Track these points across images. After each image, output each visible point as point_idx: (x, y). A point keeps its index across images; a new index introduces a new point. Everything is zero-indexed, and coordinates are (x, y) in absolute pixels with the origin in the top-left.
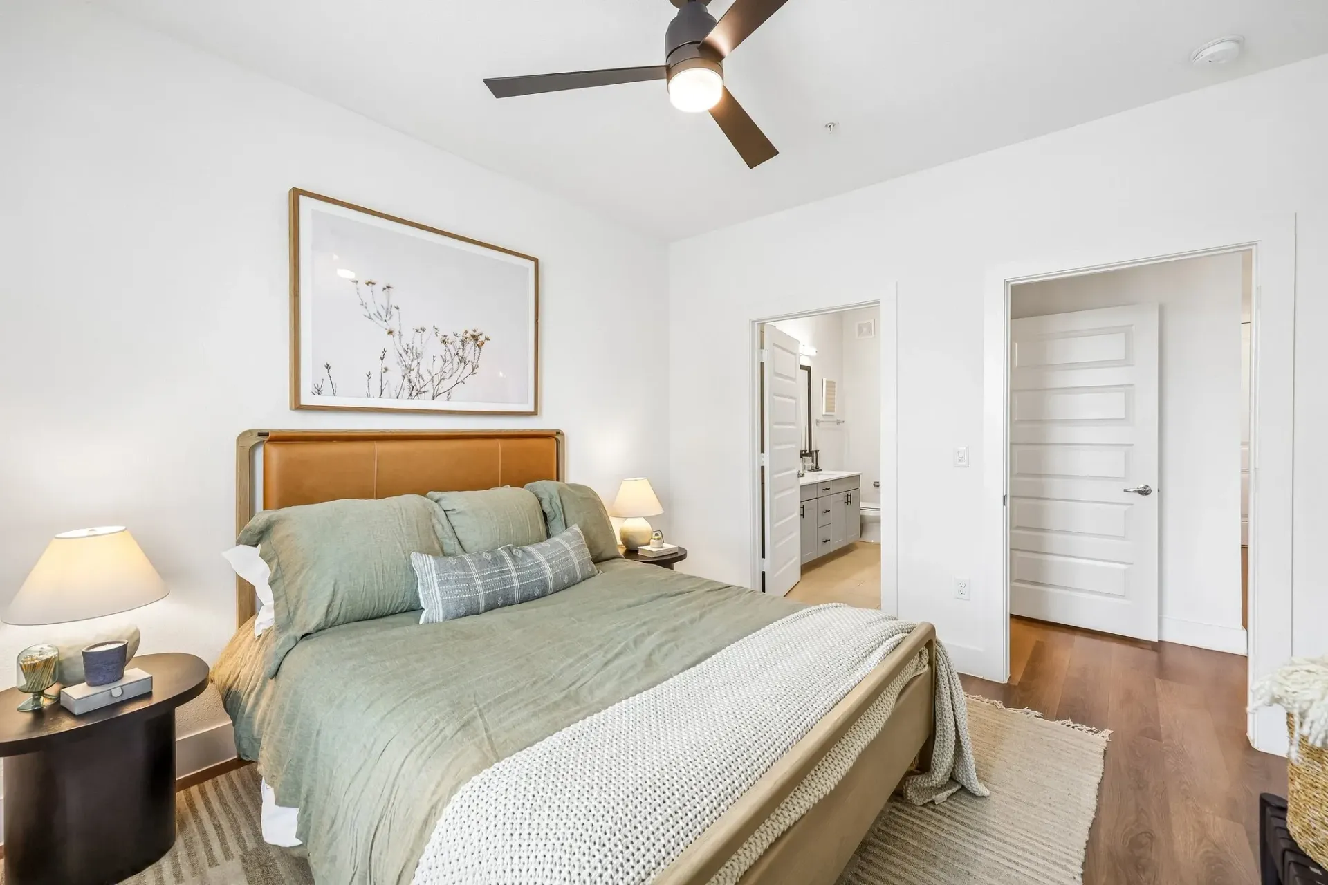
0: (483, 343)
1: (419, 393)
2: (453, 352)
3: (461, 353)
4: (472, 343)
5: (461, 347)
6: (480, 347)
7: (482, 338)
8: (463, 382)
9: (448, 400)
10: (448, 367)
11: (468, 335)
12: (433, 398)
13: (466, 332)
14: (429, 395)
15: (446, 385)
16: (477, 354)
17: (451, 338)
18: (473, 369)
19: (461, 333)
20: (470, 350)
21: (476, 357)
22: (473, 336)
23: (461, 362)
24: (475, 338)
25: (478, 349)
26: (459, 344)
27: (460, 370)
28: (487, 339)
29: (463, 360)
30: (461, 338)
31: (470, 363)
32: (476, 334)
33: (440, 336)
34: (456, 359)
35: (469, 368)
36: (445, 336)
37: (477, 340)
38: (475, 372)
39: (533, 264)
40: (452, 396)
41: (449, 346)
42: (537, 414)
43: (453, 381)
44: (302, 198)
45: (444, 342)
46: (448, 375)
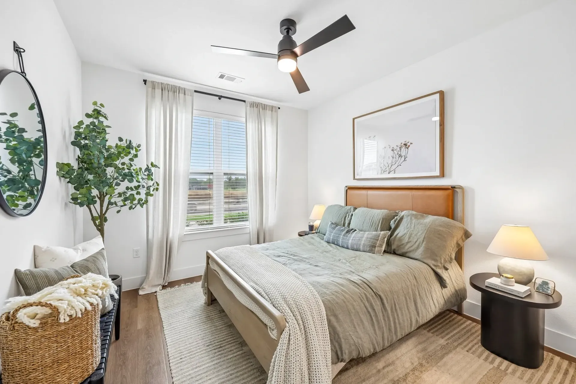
0: (409, 146)
1: (384, 172)
2: (396, 153)
3: (399, 153)
4: (404, 148)
5: (399, 150)
6: (408, 148)
7: (408, 144)
8: (400, 165)
9: (394, 173)
10: (394, 159)
11: (402, 145)
12: (389, 173)
13: (402, 143)
14: (388, 172)
15: (393, 167)
16: (407, 152)
17: (395, 147)
18: (405, 159)
19: (399, 144)
20: (403, 152)
21: (406, 153)
22: (405, 144)
23: (399, 157)
24: (405, 145)
25: (407, 149)
26: (399, 149)
27: (399, 160)
28: (411, 144)
29: (400, 156)
30: (399, 146)
31: (404, 156)
32: (406, 143)
33: (391, 148)
34: (397, 156)
35: (403, 159)
36: (393, 148)
37: (406, 146)
38: (406, 159)
39: (438, 95)
40: (396, 172)
41: (394, 151)
42: (444, 176)
43: (396, 165)
44: (355, 120)
45: (393, 150)
46: (395, 163)
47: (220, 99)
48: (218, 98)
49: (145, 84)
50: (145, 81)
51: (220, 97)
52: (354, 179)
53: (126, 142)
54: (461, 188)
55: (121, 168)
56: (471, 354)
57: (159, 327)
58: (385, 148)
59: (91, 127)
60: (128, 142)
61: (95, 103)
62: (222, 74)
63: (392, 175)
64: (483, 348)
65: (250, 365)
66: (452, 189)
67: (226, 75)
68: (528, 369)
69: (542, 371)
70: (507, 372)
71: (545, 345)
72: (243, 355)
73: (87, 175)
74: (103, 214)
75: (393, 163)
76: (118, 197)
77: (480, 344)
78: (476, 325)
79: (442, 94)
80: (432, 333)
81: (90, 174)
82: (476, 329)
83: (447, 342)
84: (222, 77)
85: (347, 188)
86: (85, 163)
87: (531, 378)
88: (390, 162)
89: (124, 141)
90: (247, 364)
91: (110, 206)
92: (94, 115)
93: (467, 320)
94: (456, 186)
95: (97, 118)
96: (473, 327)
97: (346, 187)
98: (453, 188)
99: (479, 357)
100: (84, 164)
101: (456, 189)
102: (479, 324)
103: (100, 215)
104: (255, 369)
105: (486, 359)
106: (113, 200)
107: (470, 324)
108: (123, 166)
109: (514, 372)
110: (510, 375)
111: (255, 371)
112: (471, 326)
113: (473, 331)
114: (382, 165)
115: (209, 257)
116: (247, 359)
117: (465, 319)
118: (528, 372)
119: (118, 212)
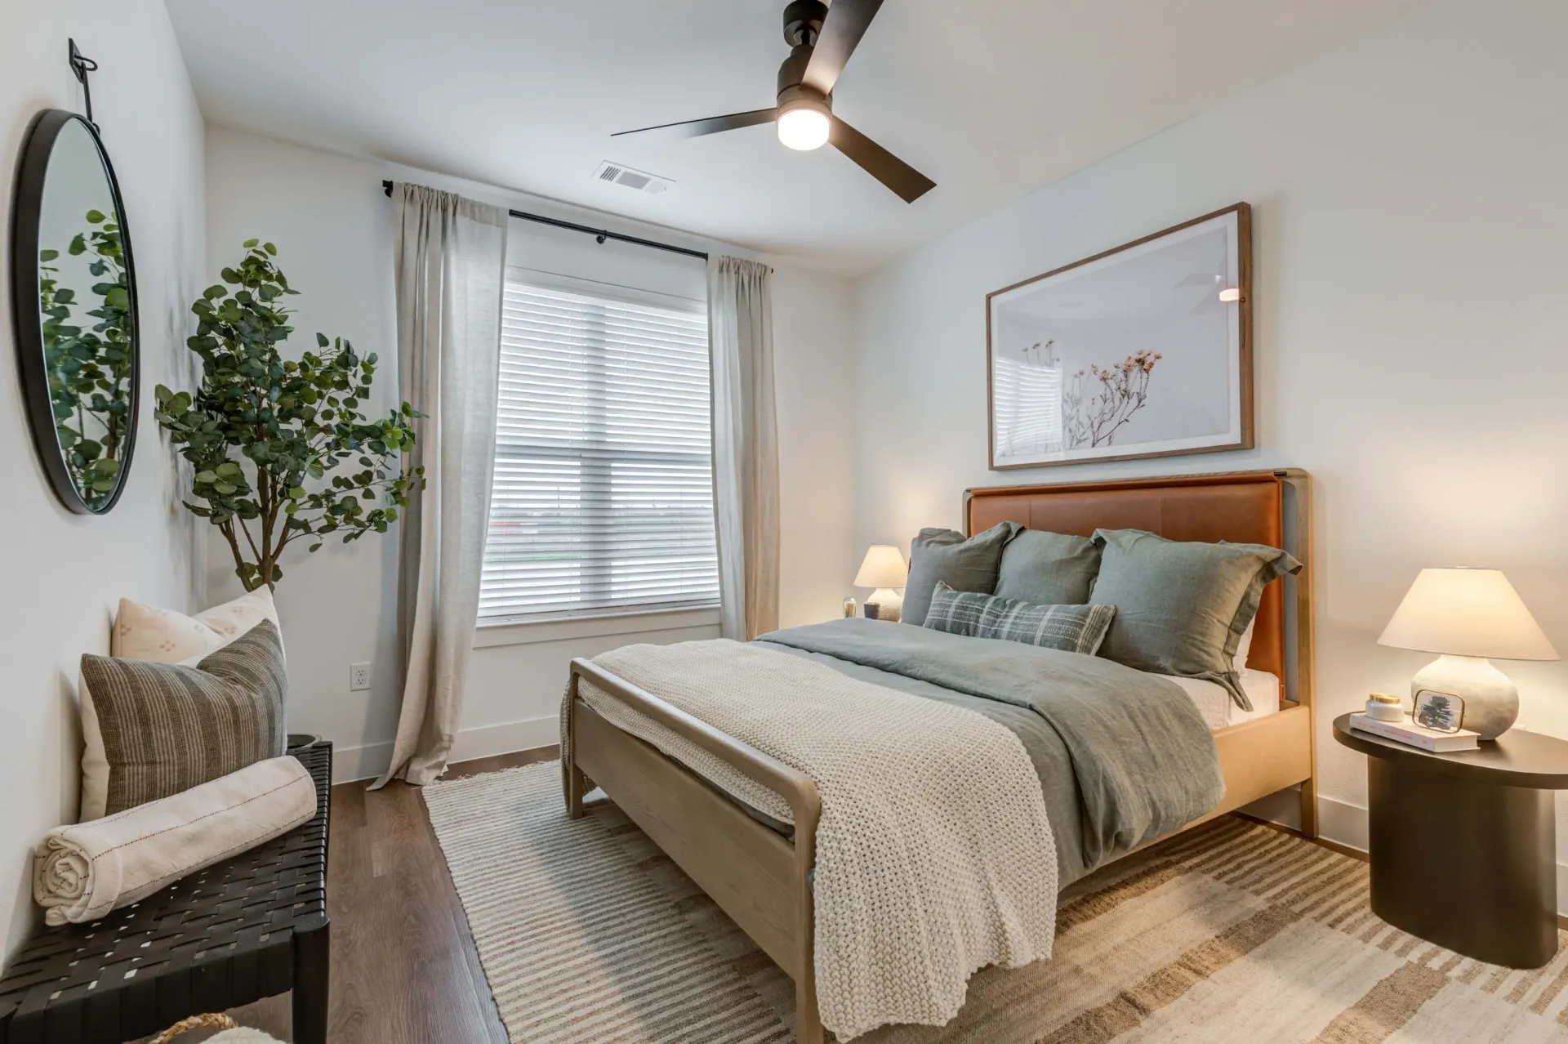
0: (1151, 365)
1: (1079, 441)
2: (1115, 387)
3: (1123, 386)
4: (1136, 369)
5: (1123, 378)
6: (1147, 371)
7: (1149, 360)
8: (1127, 420)
9: (1110, 444)
10: (1109, 405)
11: (1132, 362)
12: (1094, 445)
13: (1130, 358)
14: (1090, 442)
15: (1106, 428)
16: (1144, 381)
17: (1112, 371)
18: (1140, 402)
19: (1122, 361)
20: (1136, 381)
21: (1144, 385)
22: (1139, 361)
23: (1123, 396)
24: (1141, 362)
25: (1145, 375)
26: (1121, 375)
27: (1123, 406)
28: (1158, 357)
29: (1126, 394)
30: (1123, 367)
31: (1136, 395)
32: (1141, 356)
33: (1099, 373)
34: (1118, 395)
35: (1134, 401)
36: (1105, 372)
37: (1143, 364)
38: (1142, 404)
39: (1233, 216)
40: (1114, 440)
41: (1109, 382)
42: (1253, 447)
43: (1115, 421)
44: (992, 299)
45: (1104, 379)
46: (1110, 415)
47: (600, 240)
48: (595, 236)
49: (389, 192)
50: (389, 187)
51: (602, 236)
52: (992, 467)
53: (338, 346)
54: (1303, 475)
55: (321, 425)
56: (1344, 934)
57: (436, 872)
58: (1081, 373)
59: (239, 306)
60: (342, 348)
61: (251, 244)
62: (611, 165)
63: (1102, 451)
64: (1378, 920)
65: (706, 955)
66: (1276, 478)
67: (623, 170)
68: (1509, 970)
69: (1552, 975)
70: (1448, 974)
71: (1559, 913)
72: (688, 933)
73: (224, 445)
74: (272, 557)
75: (1106, 417)
76: (312, 507)
77: (1368, 909)
78: (1355, 865)
79: (1244, 213)
80: (1227, 882)
81: (232, 443)
82: (1357, 873)
83: (1270, 904)
84: (609, 174)
85: (970, 495)
86: (219, 409)
87: (1518, 991)
88: (1096, 412)
89: (332, 344)
90: (701, 952)
91: (292, 531)
92: (246, 276)
93: (1330, 852)
94: (1289, 473)
95: (254, 283)
96: (1349, 870)
97: (968, 491)
98: (1282, 475)
99: (1366, 938)
100: (214, 413)
101: (1289, 480)
102: (1365, 861)
103: (261, 556)
104: (723, 963)
105: (1386, 945)
106: (299, 516)
107: (1340, 862)
108: (326, 422)
109: (1468, 977)
110: (1458, 983)
111: (724, 968)
112: (1342, 867)
113: (1350, 878)
114: (1074, 422)
115: (577, 673)
116: (700, 943)
117: (1323, 850)
118: (1511, 977)
119: (314, 548)
